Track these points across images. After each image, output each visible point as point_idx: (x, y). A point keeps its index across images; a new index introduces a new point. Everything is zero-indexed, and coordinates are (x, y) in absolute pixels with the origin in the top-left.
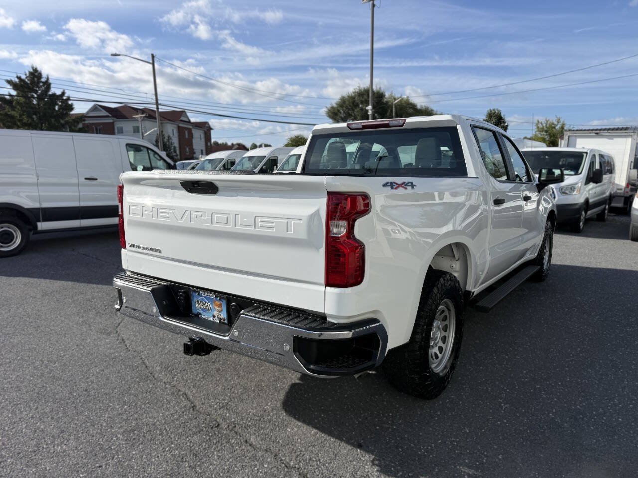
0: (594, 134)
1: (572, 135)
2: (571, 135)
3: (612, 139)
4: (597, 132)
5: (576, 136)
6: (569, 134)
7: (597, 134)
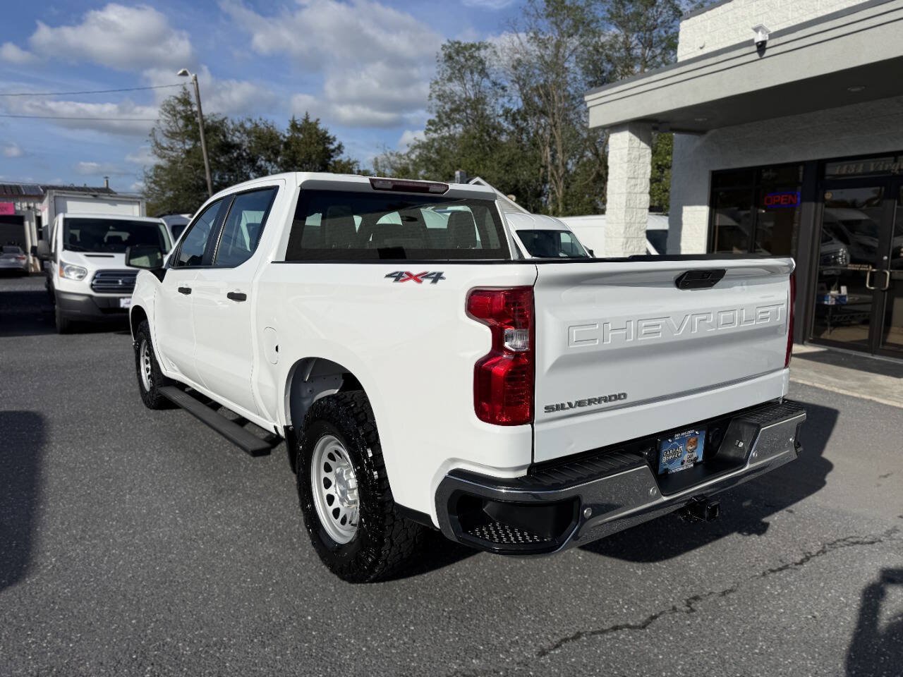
0: (91, 197)
1: (60, 195)
2: (57, 194)
3: (115, 205)
4: (96, 193)
5: (65, 197)
6: (54, 194)
7: (95, 196)
